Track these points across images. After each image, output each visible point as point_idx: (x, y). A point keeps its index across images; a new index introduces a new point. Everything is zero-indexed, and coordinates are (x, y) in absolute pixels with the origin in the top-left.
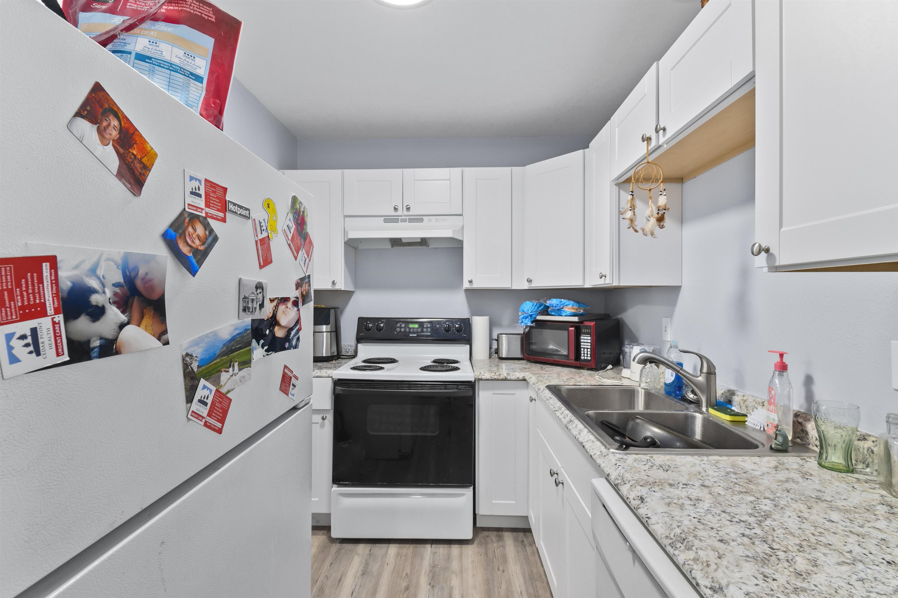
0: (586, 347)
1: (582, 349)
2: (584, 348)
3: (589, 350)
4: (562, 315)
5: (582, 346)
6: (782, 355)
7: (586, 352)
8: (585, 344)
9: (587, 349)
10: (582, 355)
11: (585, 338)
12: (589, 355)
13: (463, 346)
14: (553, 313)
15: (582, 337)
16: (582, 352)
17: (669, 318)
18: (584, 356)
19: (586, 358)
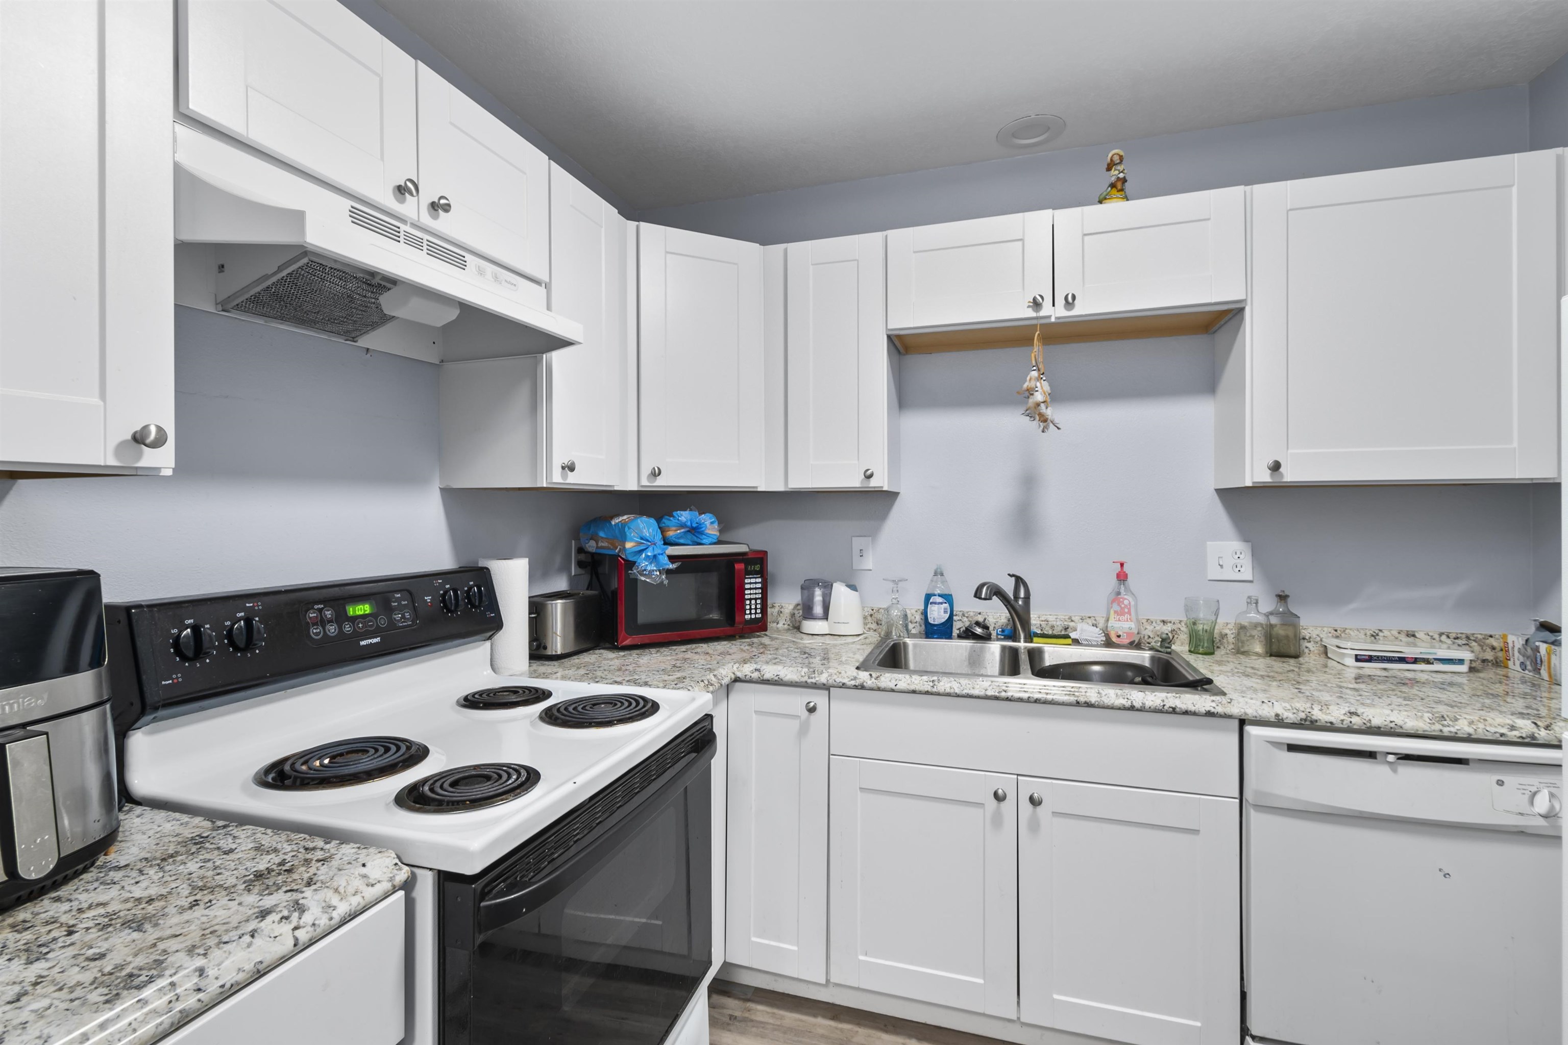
0: (754, 596)
1: (748, 602)
2: (750, 600)
3: (759, 601)
4: (704, 541)
5: (746, 597)
6: (1122, 565)
7: (753, 607)
8: (752, 592)
9: (756, 599)
10: (748, 612)
11: (753, 580)
12: (759, 611)
13: (479, 646)
14: (682, 541)
15: (746, 581)
16: (748, 607)
17: (870, 538)
18: (751, 614)
19: (753, 616)
